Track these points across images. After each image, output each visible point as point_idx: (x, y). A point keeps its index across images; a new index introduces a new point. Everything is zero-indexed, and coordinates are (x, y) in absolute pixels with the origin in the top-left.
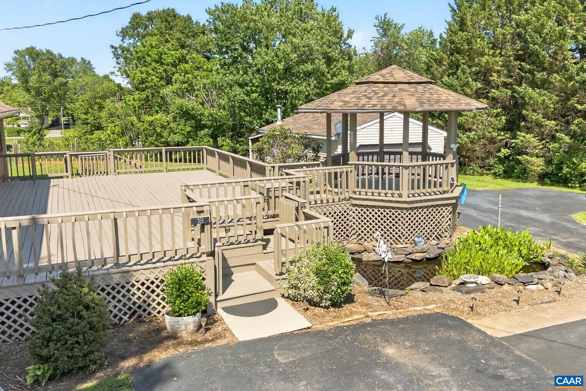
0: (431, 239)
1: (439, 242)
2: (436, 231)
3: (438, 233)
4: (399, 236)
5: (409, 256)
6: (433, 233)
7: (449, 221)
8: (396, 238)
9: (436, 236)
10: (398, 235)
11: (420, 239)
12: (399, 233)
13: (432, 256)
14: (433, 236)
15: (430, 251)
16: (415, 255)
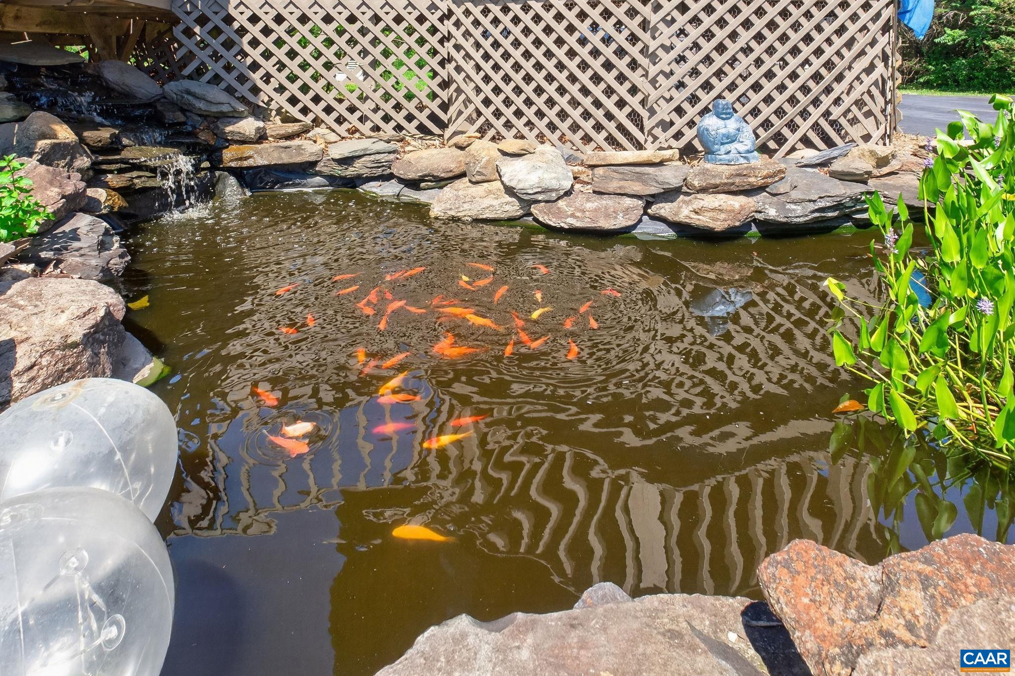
0: (792, 139)
1: (828, 153)
2: (816, 102)
3: (827, 114)
4: (634, 116)
5: (664, 209)
6: (804, 114)
7: (880, 65)
8: (621, 128)
9: (816, 126)
10: (627, 110)
11: (732, 125)
12: (634, 102)
13: (799, 213)
14: (804, 127)
15: (782, 187)
16: (697, 205)
